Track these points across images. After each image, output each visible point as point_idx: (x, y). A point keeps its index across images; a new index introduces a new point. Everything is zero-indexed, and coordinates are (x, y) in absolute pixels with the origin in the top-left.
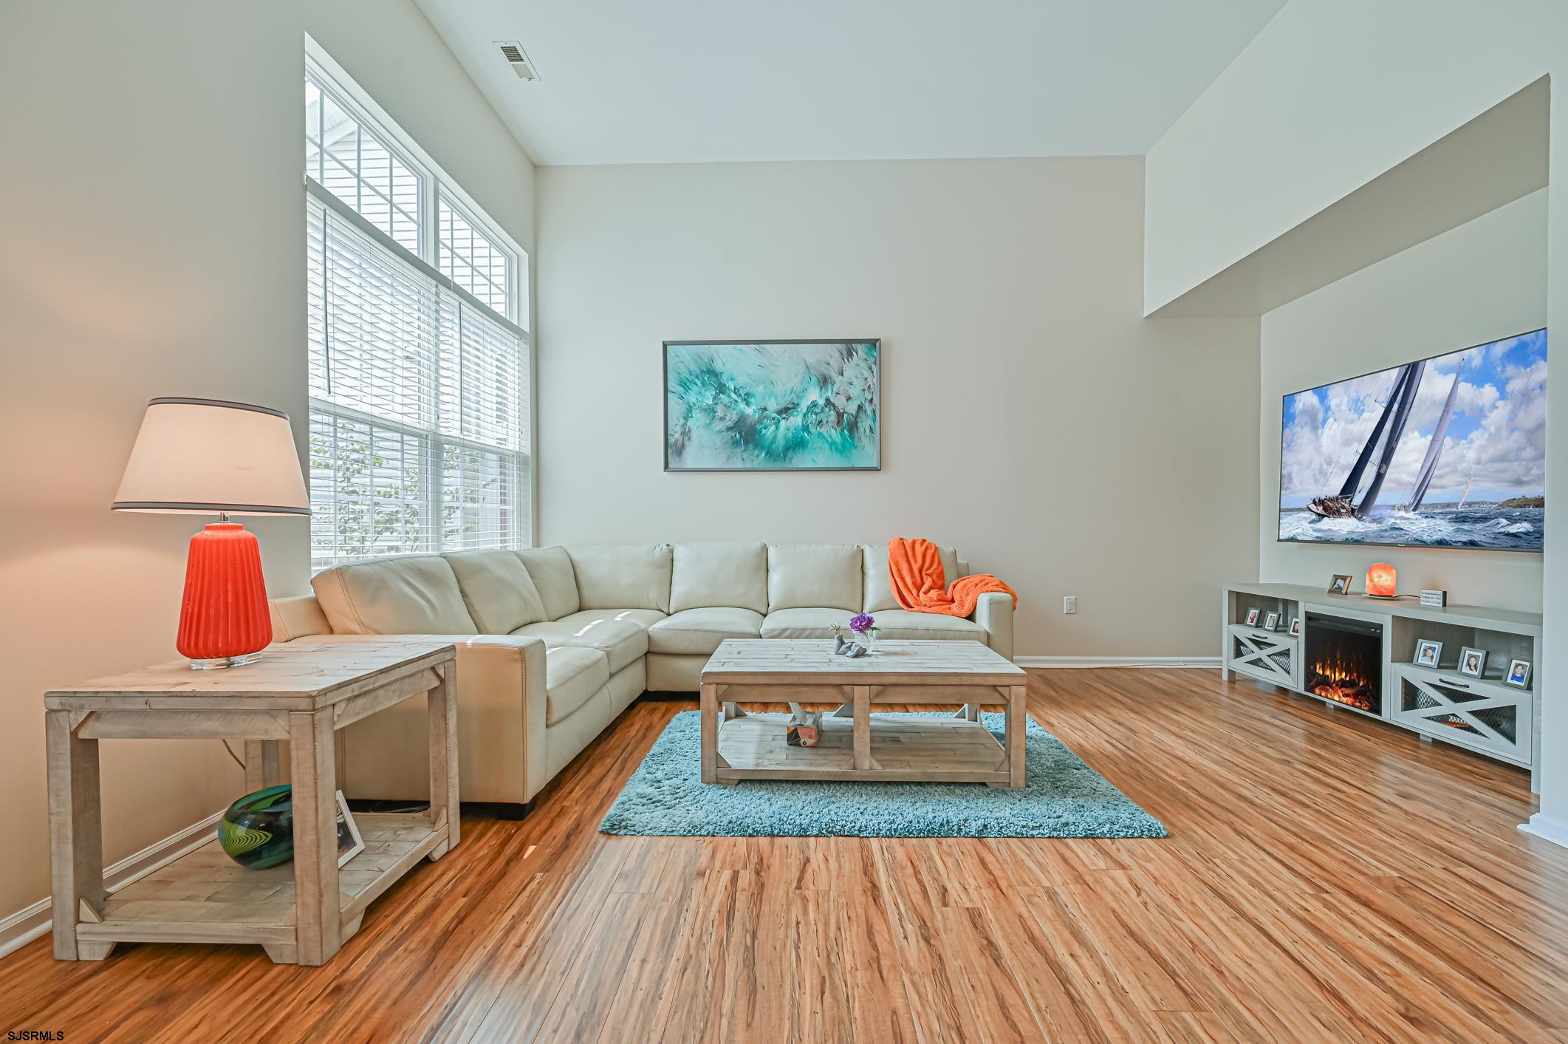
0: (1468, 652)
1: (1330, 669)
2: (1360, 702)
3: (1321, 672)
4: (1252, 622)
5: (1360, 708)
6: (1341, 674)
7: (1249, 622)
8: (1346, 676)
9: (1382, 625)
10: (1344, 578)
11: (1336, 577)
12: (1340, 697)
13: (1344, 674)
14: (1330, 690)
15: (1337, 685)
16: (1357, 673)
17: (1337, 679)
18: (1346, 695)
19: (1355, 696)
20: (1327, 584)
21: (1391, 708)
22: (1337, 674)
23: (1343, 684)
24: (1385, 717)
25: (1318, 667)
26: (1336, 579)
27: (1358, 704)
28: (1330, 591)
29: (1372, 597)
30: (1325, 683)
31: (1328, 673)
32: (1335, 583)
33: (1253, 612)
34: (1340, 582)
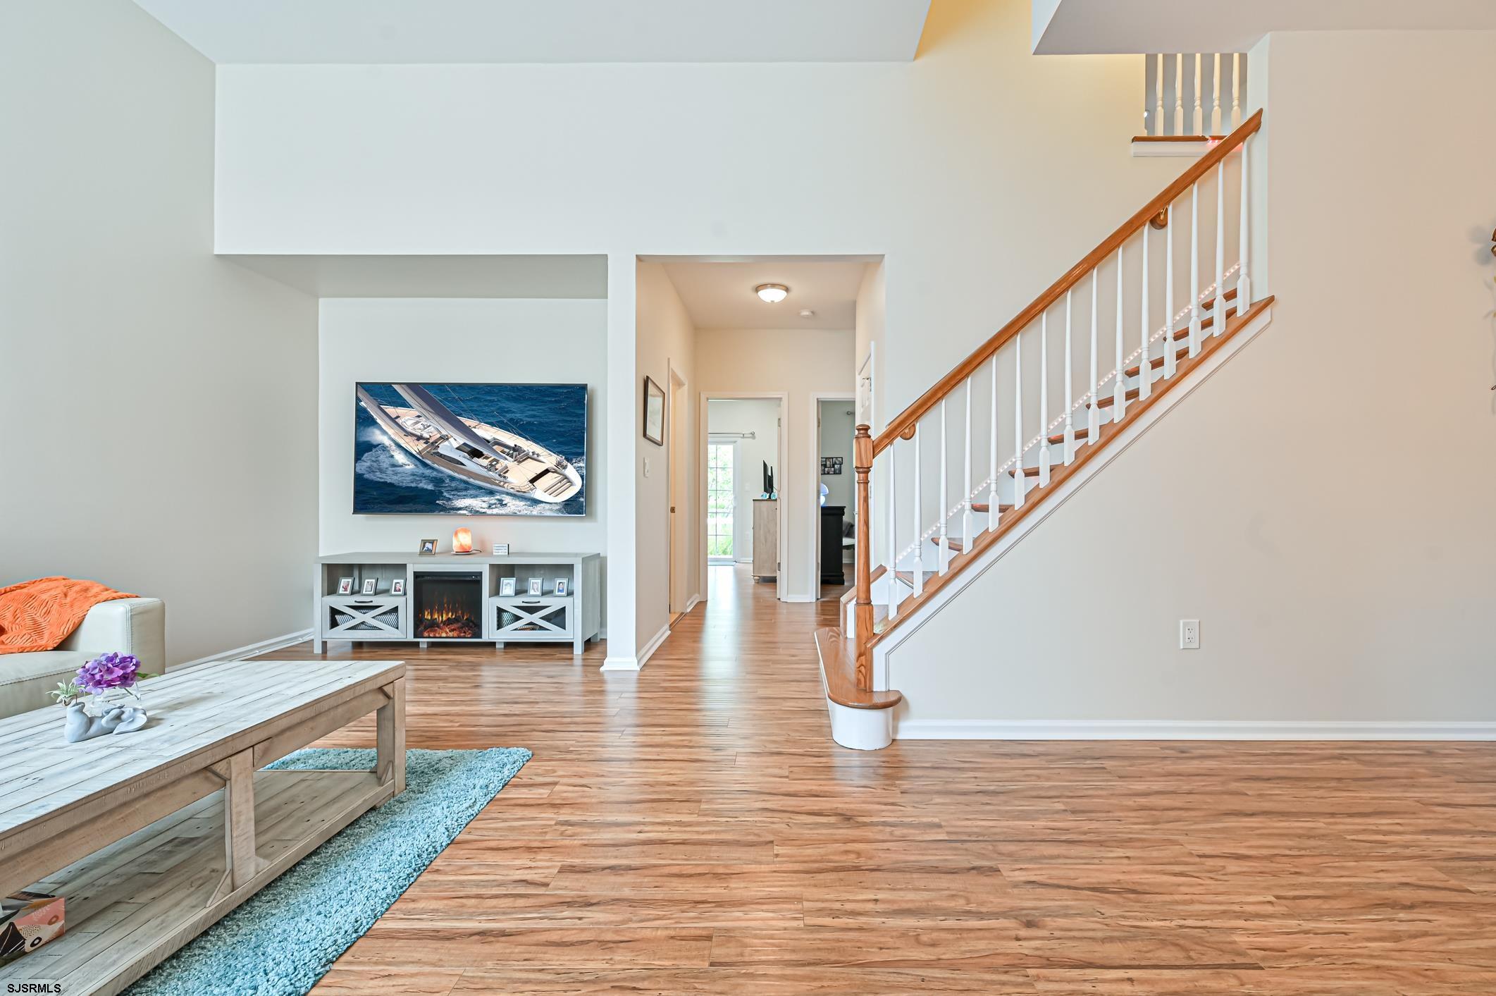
0: (532, 581)
1: (438, 613)
2: (465, 632)
3: (429, 618)
4: (346, 590)
5: (464, 637)
6: (447, 614)
7: (341, 591)
8: (452, 616)
9: (481, 572)
10: (432, 542)
11: (424, 542)
12: (447, 633)
13: (450, 614)
14: (438, 630)
15: (444, 624)
16: (462, 610)
17: (444, 619)
18: (452, 630)
19: (460, 629)
20: (417, 549)
21: (489, 631)
22: (444, 616)
23: (449, 622)
24: (485, 638)
25: (426, 613)
26: (425, 543)
27: (462, 634)
28: (421, 553)
29: (458, 554)
30: (433, 625)
31: (436, 616)
32: (424, 546)
33: (344, 581)
34: (429, 545)
